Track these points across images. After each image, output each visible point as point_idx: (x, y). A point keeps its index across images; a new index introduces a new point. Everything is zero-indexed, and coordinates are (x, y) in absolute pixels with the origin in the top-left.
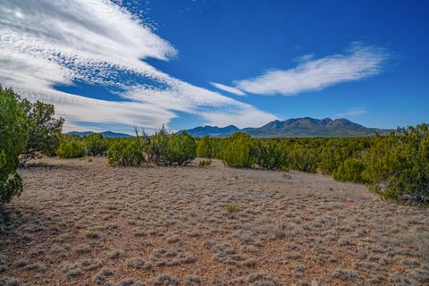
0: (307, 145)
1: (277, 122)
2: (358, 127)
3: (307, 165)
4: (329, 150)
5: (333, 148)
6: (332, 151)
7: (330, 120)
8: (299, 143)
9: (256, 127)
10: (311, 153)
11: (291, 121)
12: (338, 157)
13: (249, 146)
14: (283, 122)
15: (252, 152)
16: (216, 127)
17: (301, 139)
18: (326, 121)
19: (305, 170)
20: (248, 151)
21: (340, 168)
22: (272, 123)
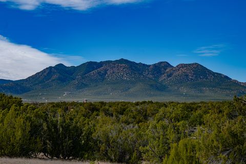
0: (123, 118)
3: (124, 153)
4: (158, 126)
5: (166, 122)
6: (164, 128)
7: (167, 65)
8: (107, 113)
10: (130, 131)
12: (172, 136)
13: (29, 119)
15: (35, 130)
17: (111, 105)
20: (28, 129)
21: (172, 152)
22: (49, 71)
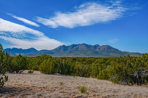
0: (84, 62)
1: (64, 46)
2: (116, 51)
3: (84, 74)
4: (95, 65)
5: (98, 64)
7: (99, 45)
8: (79, 61)
9: (49, 50)
10: (86, 67)
11: (74, 46)
12: (100, 69)
13: (54, 62)
14: (68, 46)
16: (21, 49)
17: (80, 58)
18: (96, 47)
19: (83, 76)
22: (60, 47)
